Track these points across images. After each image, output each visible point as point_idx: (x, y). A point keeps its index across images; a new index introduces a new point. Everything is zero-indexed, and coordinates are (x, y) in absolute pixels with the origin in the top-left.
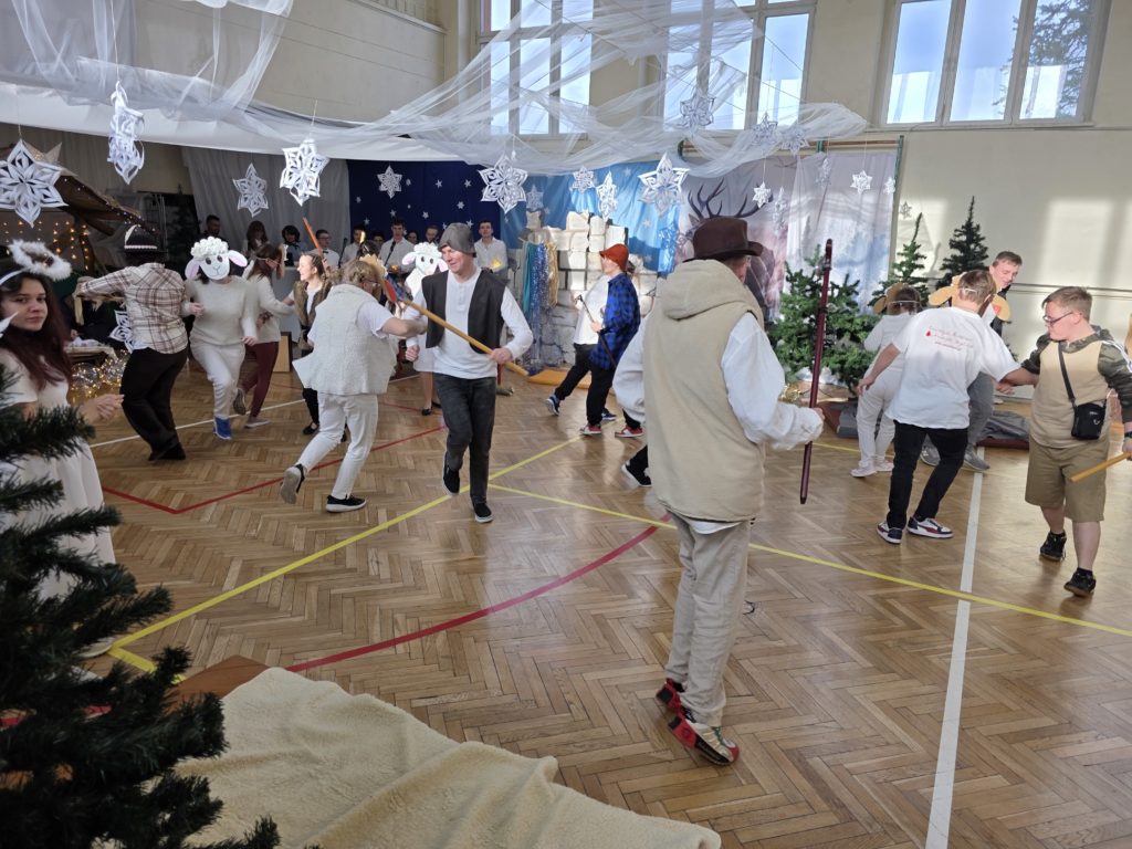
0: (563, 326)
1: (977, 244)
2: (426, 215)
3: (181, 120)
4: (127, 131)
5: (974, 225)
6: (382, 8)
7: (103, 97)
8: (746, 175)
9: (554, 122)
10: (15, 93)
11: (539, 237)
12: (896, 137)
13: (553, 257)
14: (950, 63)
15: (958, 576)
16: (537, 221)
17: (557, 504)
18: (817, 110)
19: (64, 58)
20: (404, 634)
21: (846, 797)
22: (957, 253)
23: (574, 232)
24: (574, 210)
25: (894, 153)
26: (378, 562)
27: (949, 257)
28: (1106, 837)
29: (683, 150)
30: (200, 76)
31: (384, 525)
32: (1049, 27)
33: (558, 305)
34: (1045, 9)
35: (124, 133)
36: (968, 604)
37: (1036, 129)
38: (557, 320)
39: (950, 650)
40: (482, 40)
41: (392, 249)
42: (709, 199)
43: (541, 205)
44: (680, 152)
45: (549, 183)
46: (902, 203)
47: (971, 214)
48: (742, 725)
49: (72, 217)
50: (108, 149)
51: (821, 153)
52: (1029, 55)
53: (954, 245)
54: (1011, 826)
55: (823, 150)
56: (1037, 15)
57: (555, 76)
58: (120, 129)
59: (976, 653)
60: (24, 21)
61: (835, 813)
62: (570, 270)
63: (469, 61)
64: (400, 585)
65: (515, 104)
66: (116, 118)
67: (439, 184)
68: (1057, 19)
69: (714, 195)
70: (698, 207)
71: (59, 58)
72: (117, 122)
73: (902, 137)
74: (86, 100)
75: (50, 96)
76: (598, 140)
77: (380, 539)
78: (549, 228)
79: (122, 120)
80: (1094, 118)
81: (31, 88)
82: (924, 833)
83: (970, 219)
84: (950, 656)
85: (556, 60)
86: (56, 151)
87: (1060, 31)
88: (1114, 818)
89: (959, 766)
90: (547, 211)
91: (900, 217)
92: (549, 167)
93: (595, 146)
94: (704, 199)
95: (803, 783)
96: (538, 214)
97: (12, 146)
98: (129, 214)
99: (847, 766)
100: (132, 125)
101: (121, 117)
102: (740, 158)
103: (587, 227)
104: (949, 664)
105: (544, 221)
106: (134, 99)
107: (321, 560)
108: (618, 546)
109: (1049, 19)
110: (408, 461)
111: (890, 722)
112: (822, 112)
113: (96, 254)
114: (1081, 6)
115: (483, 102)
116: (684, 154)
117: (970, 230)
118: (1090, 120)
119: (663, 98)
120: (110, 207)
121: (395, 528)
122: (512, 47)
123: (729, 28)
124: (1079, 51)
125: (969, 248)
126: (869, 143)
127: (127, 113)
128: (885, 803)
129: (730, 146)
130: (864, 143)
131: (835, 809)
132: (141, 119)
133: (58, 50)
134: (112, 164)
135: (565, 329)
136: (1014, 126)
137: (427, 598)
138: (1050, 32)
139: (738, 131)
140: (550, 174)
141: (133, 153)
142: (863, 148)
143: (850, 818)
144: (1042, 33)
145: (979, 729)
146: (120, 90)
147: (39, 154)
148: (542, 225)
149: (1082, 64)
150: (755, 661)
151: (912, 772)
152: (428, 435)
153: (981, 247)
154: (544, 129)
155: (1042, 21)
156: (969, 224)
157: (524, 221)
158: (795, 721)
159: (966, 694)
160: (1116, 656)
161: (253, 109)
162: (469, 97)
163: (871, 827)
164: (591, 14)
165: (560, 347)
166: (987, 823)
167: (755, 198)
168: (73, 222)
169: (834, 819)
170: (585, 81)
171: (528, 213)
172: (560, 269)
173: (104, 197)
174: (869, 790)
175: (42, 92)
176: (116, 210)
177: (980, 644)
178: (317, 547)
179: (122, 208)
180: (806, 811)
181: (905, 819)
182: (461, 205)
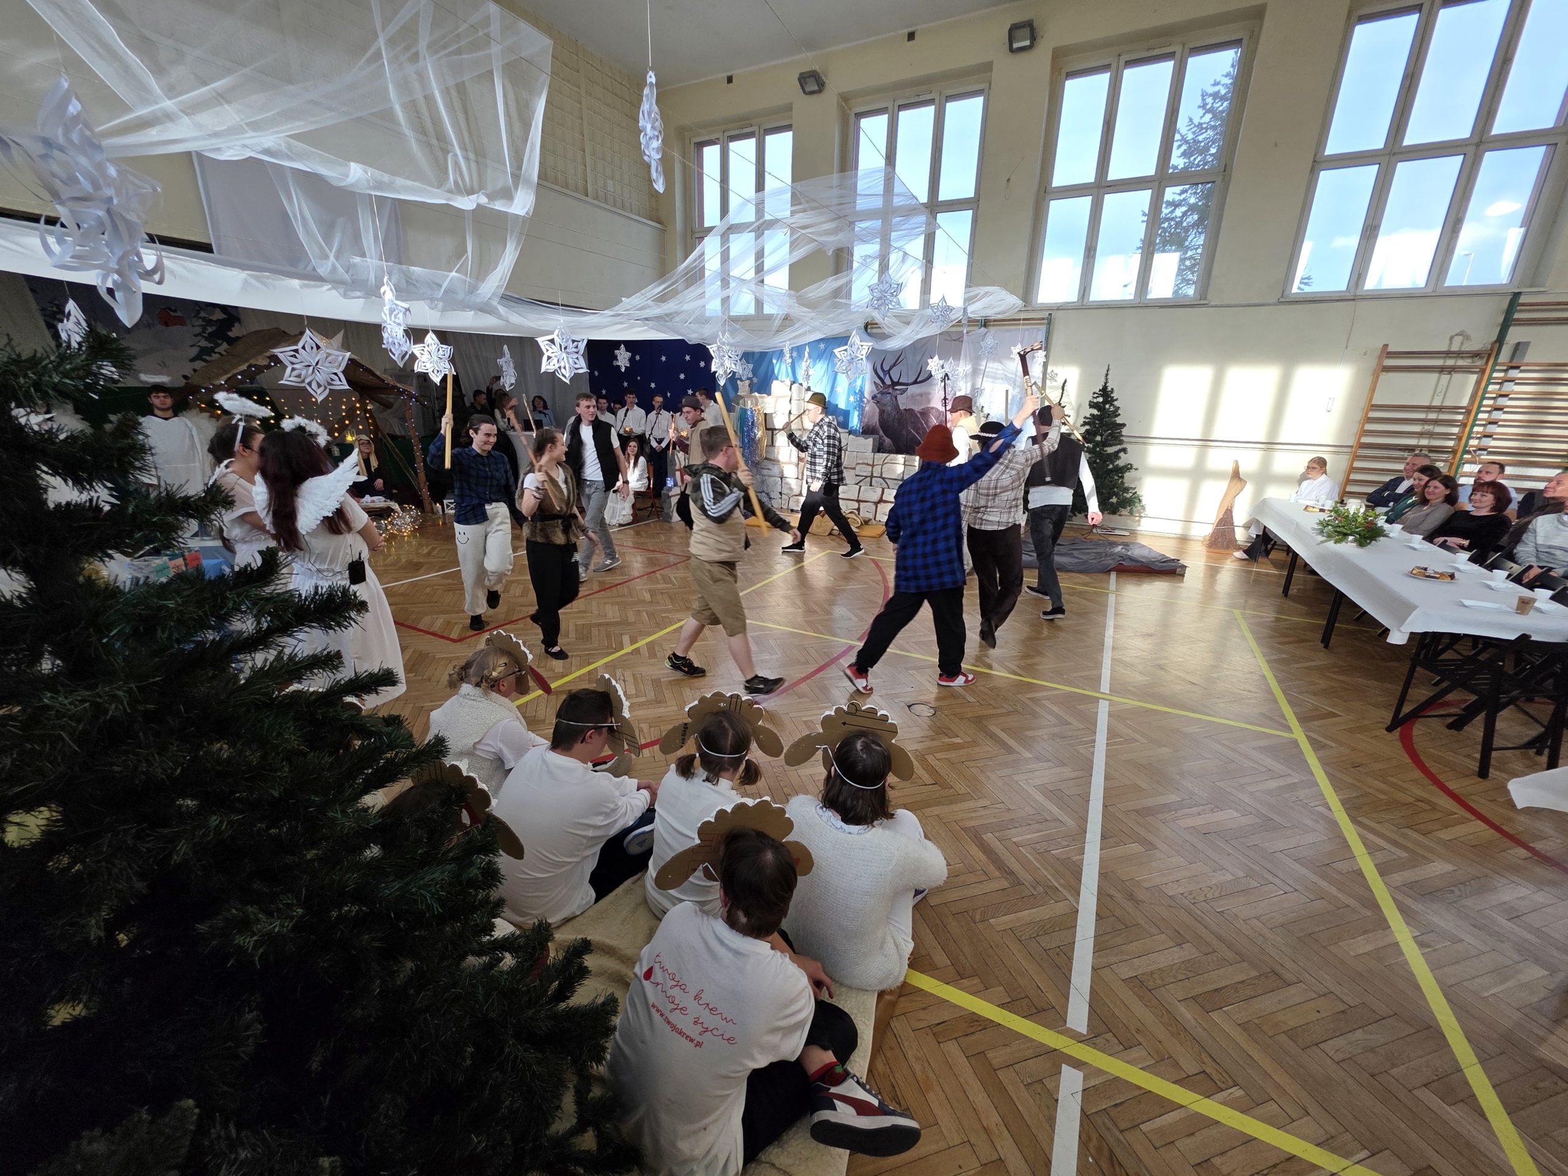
0: (770, 476)
1: (1112, 405)
2: (653, 385)
3: (443, 310)
4: (397, 321)
5: (1109, 389)
6: (612, 209)
7: (373, 292)
8: (922, 348)
9: (759, 304)
10: (298, 287)
11: (749, 402)
12: (1046, 314)
13: (761, 419)
14: (1090, 252)
15: (1098, 679)
16: (747, 388)
17: (770, 629)
18: (982, 292)
19: (337, 258)
20: (649, 741)
21: (1015, 866)
22: (1095, 412)
23: (778, 398)
24: (777, 379)
25: (1044, 328)
26: (624, 681)
27: (1088, 416)
28: (1223, 894)
29: (869, 328)
30: (456, 272)
31: (628, 649)
32: (1173, 219)
33: (766, 459)
34: (1169, 204)
35: (395, 322)
36: (1108, 702)
37: (1161, 307)
38: (765, 472)
39: (1094, 741)
40: (697, 235)
41: (625, 415)
42: (890, 369)
43: (750, 375)
44: (866, 328)
45: (756, 356)
46: (1049, 371)
47: (1107, 379)
48: (928, 809)
49: (357, 394)
50: (382, 337)
51: (983, 328)
52: (1157, 244)
53: (1092, 405)
54: (1146, 885)
55: (985, 326)
56: (1163, 210)
57: (759, 269)
58: (391, 319)
59: (1115, 743)
60: (297, 223)
61: (1006, 879)
62: (775, 429)
63: (686, 257)
64: (643, 699)
65: (725, 293)
66: (386, 309)
67: (664, 358)
68: (1179, 212)
69: (894, 365)
70: (882, 375)
71: (332, 256)
72: (387, 313)
73: (1050, 314)
74: (358, 294)
75: (329, 289)
76: (799, 320)
77: (625, 661)
78: (756, 394)
79: (391, 311)
80: (1209, 297)
81: (312, 283)
82: (1077, 893)
83: (1106, 383)
84: (1094, 747)
85: (760, 255)
86: (340, 336)
87: (1181, 222)
88: (1229, 877)
89: (1104, 837)
90: (755, 380)
91: (1048, 382)
92: (758, 345)
93: (797, 325)
94: (886, 368)
95: (980, 855)
96: (747, 382)
97: (302, 333)
98: (404, 391)
99: (1014, 840)
100: (401, 316)
101: (390, 309)
102: (917, 334)
103: (789, 393)
104: (1093, 753)
105: (753, 388)
106: (401, 293)
107: (578, 680)
108: (822, 663)
109: (1172, 212)
110: (645, 594)
111: (1048, 802)
112: (987, 294)
113: (379, 424)
114: (1200, 201)
115: (699, 291)
116: (869, 331)
117: (1105, 393)
118: (1205, 299)
119: (851, 288)
120: (388, 384)
121: (637, 651)
122: (722, 244)
123: (911, 222)
124: (1197, 240)
125: (1105, 408)
126: (1024, 320)
127: (396, 305)
128: (1046, 869)
129: (908, 323)
130: (1020, 320)
131: (1005, 875)
132: (408, 310)
133: (331, 251)
134: (386, 349)
135: (772, 479)
136: (1142, 305)
137: (667, 710)
138: (1172, 223)
139: (915, 311)
140: (757, 350)
141: (404, 340)
142: (1019, 325)
143: (1018, 883)
144: (1166, 225)
145: (1118, 805)
146: (388, 284)
147: (325, 340)
148: (751, 391)
149: (1199, 251)
150: (938, 756)
151: (1066, 843)
152: (661, 572)
153: (1114, 407)
154: (752, 311)
155: (1166, 215)
156: (1105, 388)
157: (736, 389)
158: (971, 804)
159: (1107, 778)
160: (1226, 742)
161: (505, 298)
162: (687, 287)
163: (1035, 889)
164: (788, 213)
165: (768, 494)
166: (1127, 883)
167: (929, 368)
168: (358, 396)
169: (1005, 884)
170: (785, 271)
171: (739, 382)
172: (767, 429)
173: (383, 376)
174: (1033, 860)
175: (322, 286)
176: (394, 387)
177: (1118, 736)
178: (574, 668)
179: (398, 385)
180: (984, 878)
181: (1062, 881)
182: (682, 376)
